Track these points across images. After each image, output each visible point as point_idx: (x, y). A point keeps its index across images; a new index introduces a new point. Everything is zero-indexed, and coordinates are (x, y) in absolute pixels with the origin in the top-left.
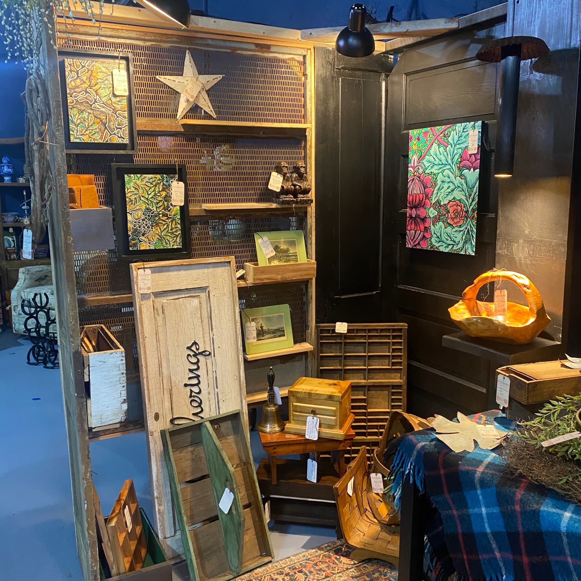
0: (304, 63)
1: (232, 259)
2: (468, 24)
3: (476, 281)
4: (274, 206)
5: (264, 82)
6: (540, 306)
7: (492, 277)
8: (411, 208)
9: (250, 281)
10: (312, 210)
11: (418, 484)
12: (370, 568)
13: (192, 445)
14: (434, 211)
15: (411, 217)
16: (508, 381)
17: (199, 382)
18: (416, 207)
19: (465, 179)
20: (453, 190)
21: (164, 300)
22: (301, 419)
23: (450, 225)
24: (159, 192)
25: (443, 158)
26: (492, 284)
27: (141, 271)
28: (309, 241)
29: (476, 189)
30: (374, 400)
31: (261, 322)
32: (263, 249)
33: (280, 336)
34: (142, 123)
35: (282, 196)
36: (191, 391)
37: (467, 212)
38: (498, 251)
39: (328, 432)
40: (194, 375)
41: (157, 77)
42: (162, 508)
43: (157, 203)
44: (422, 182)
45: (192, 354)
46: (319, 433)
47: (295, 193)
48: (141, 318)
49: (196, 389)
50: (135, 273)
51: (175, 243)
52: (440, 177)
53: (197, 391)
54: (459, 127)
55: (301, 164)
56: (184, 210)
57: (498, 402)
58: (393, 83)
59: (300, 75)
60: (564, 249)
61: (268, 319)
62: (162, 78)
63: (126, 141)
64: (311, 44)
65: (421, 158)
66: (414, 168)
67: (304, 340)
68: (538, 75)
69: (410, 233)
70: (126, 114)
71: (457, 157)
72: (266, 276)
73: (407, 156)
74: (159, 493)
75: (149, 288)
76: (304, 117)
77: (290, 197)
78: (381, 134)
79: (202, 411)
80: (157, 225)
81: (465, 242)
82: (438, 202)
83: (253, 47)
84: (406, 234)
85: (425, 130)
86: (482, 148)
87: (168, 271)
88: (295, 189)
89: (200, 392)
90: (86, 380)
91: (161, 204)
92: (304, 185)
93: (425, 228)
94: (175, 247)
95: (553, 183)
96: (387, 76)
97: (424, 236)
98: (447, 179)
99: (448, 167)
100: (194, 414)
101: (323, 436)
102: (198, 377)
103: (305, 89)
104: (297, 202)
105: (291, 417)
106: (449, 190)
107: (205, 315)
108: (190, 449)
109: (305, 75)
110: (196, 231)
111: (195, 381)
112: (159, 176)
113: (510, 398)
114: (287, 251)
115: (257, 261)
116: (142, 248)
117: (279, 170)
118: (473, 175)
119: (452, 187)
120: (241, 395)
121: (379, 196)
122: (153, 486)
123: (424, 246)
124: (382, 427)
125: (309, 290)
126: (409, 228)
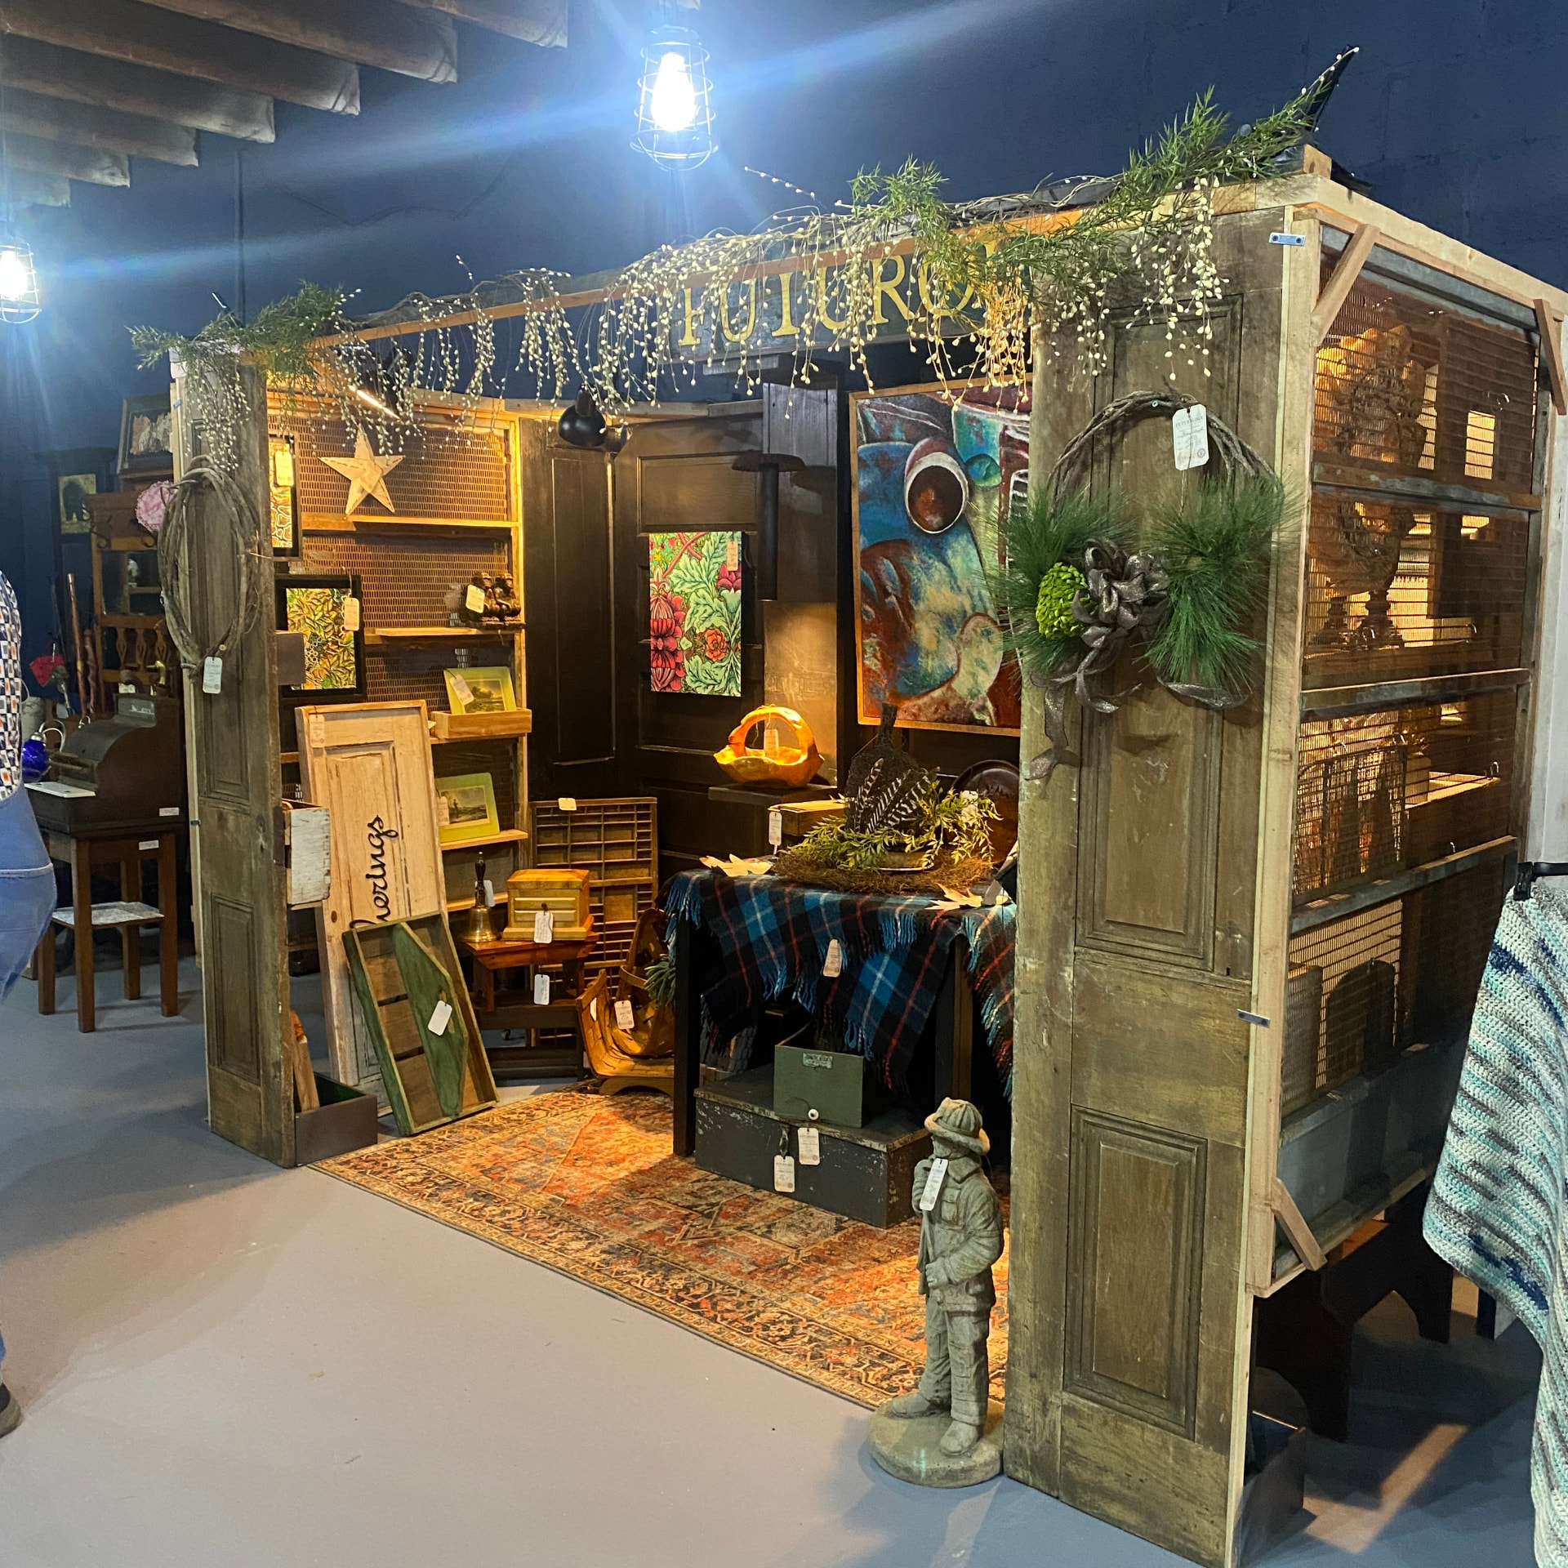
0: (506, 439)
1: (422, 703)
2: (720, 414)
3: (743, 721)
4: (474, 632)
5: (454, 464)
6: (811, 743)
7: (761, 715)
8: (657, 638)
9: (444, 735)
10: (521, 638)
11: (695, 919)
12: (626, 1098)
13: (381, 955)
14: (687, 642)
15: (656, 650)
16: (780, 817)
17: (384, 874)
18: (663, 636)
19: (725, 600)
20: (710, 615)
21: (338, 758)
22: (526, 919)
23: (709, 659)
24: (328, 612)
25: (696, 575)
26: (762, 724)
27: (313, 717)
28: (518, 683)
29: (738, 614)
30: (614, 909)
31: (454, 797)
32: (457, 692)
33: (480, 818)
34: (307, 521)
35: (484, 619)
36: (375, 885)
37: (729, 642)
38: (767, 688)
39: (567, 932)
40: (377, 863)
41: (323, 459)
42: (343, 1043)
43: (325, 627)
44: (669, 603)
45: (375, 833)
46: (553, 934)
47: (501, 615)
48: (314, 780)
49: (380, 883)
50: (305, 720)
51: (348, 682)
52: (693, 597)
53: (382, 885)
54: (715, 536)
55: (506, 575)
56: (358, 636)
57: (771, 842)
58: (622, 466)
59: (501, 454)
60: (834, 682)
61: (464, 794)
62: (328, 461)
63: (289, 545)
64: (515, 416)
65: (667, 572)
66: (658, 584)
67: (512, 827)
68: (797, 490)
69: (656, 672)
70: (290, 510)
71: (713, 573)
72: (466, 729)
73: (648, 568)
74: (340, 1022)
75: (322, 741)
76: (508, 510)
77: (495, 621)
78: (608, 534)
79: (389, 913)
80: (325, 655)
81: (729, 681)
82: (692, 629)
83: (442, 419)
84: (650, 673)
85: (672, 535)
86: (743, 564)
87: (343, 719)
88: (502, 609)
89: (385, 888)
90: (287, 843)
91: (330, 627)
92: (511, 604)
93: (677, 664)
94: (348, 687)
95: (820, 609)
96: (613, 456)
97: (675, 675)
98: (702, 601)
99: (703, 585)
100: (379, 917)
101: (558, 938)
102: (382, 865)
103: (508, 474)
104: (504, 628)
105: (512, 919)
106: (706, 615)
107: (390, 781)
108: (380, 960)
109: (507, 455)
110: (374, 664)
111: (379, 872)
112: (328, 591)
113: (783, 834)
114: (489, 695)
115: (449, 709)
116: (307, 688)
117: (478, 582)
118: (734, 597)
119: (709, 611)
120: (438, 893)
121: (609, 622)
122: (331, 1016)
123: (677, 688)
124: (627, 945)
125: (519, 752)
126: (654, 665)
